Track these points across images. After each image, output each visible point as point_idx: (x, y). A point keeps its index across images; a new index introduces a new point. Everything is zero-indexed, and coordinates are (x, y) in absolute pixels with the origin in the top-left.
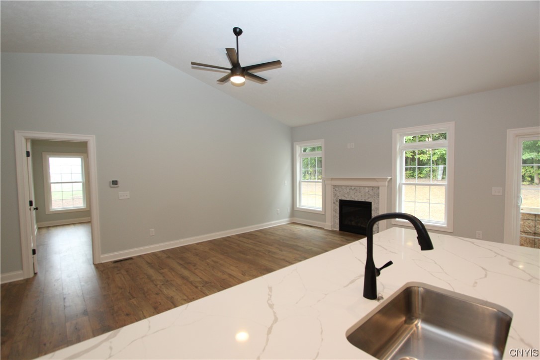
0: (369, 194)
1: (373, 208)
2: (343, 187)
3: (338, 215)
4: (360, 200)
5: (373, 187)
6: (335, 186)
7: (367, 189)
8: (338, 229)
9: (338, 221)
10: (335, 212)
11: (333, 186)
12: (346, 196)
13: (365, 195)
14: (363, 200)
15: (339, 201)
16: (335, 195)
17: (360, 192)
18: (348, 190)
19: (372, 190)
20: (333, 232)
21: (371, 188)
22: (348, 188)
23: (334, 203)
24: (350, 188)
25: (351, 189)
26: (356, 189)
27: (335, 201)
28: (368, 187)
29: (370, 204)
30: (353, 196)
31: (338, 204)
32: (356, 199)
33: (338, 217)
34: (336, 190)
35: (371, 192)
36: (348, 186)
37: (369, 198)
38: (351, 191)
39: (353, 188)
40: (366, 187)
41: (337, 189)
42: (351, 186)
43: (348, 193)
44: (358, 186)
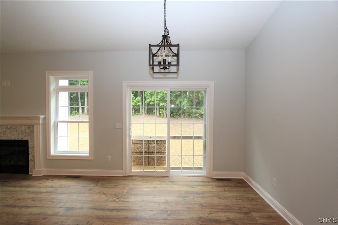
0: (26, 132)
1: (29, 146)
4: (16, 139)
5: (29, 125)
7: (23, 128)
13: (22, 134)
14: (20, 139)
17: (16, 131)
19: (29, 128)
22: (4, 127)
25: (7, 128)
28: (25, 125)
29: (27, 141)
30: (9, 135)
32: (13, 138)
35: (28, 131)
37: (25, 136)
39: (9, 127)
40: (22, 125)
42: (7, 125)
43: (4, 132)
44: (14, 125)
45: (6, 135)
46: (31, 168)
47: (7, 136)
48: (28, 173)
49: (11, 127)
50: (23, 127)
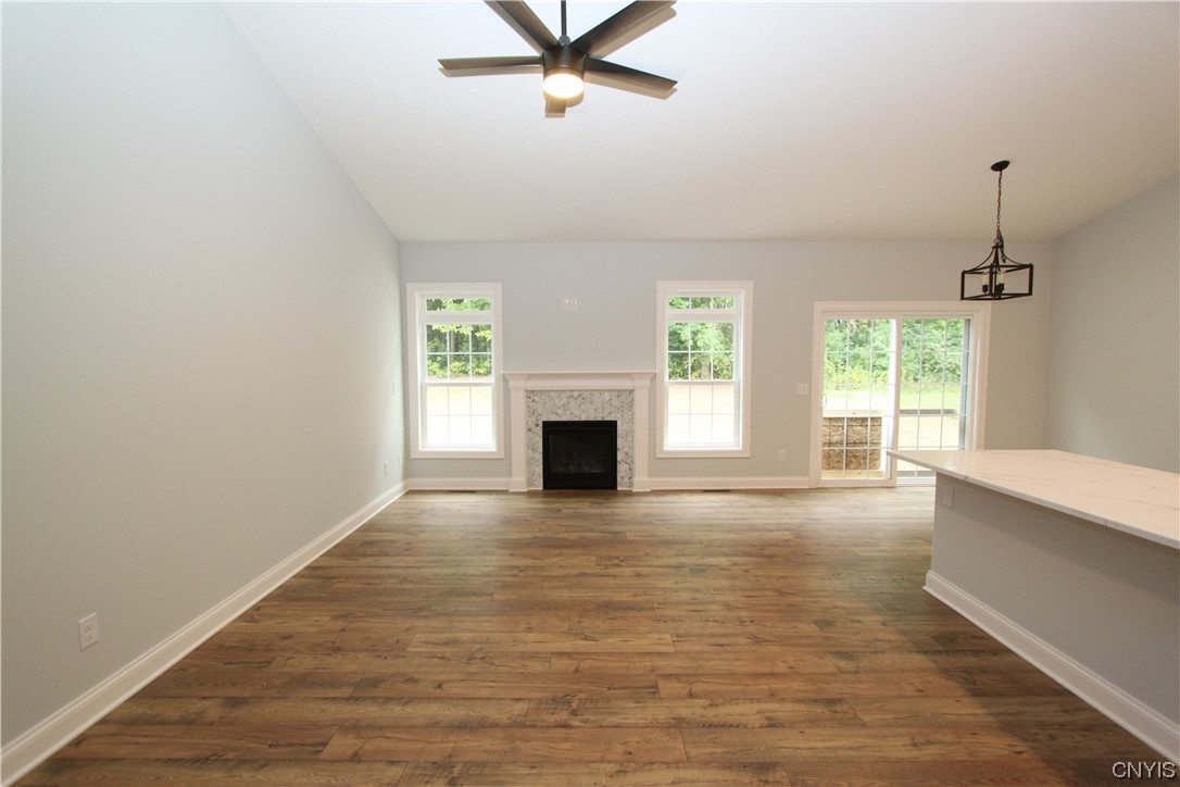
0: (611, 405)
1: (618, 433)
2: (552, 394)
3: (539, 457)
4: (591, 419)
5: (619, 391)
6: (530, 393)
7: (607, 396)
8: (541, 488)
9: (539, 469)
10: (533, 450)
11: (527, 391)
12: (560, 412)
13: (603, 408)
14: (599, 419)
15: (541, 425)
16: (531, 412)
17: (592, 403)
18: (565, 400)
19: (618, 396)
20: (530, 494)
21: (616, 393)
22: (565, 395)
23: (530, 430)
24: (569, 394)
25: (572, 397)
26: (581, 396)
27: (532, 426)
28: (610, 391)
29: (614, 424)
30: (576, 412)
31: (540, 431)
32: (584, 418)
33: (541, 461)
34: (534, 401)
35: (616, 402)
36: (564, 391)
37: (610, 413)
38: (571, 400)
39: (576, 394)
40: (604, 391)
41: (537, 398)
42: (572, 391)
43: (564, 405)
44: (586, 391)
45: (568, 412)
46: (622, 478)
47: (572, 414)
48: (615, 487)
49: (580, 395)
50: (606, 394)
